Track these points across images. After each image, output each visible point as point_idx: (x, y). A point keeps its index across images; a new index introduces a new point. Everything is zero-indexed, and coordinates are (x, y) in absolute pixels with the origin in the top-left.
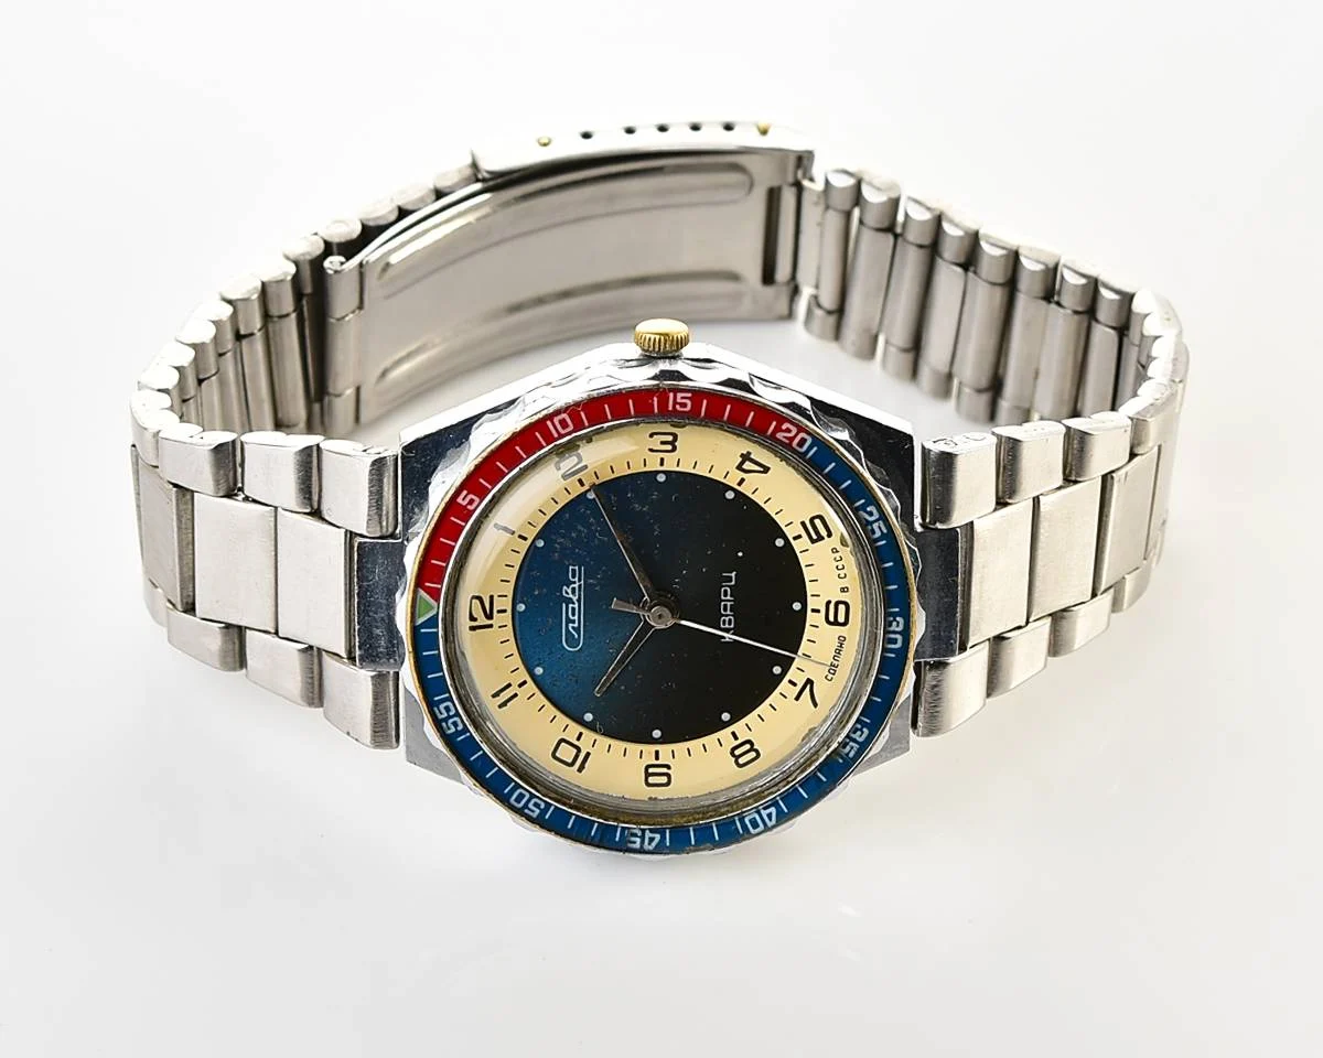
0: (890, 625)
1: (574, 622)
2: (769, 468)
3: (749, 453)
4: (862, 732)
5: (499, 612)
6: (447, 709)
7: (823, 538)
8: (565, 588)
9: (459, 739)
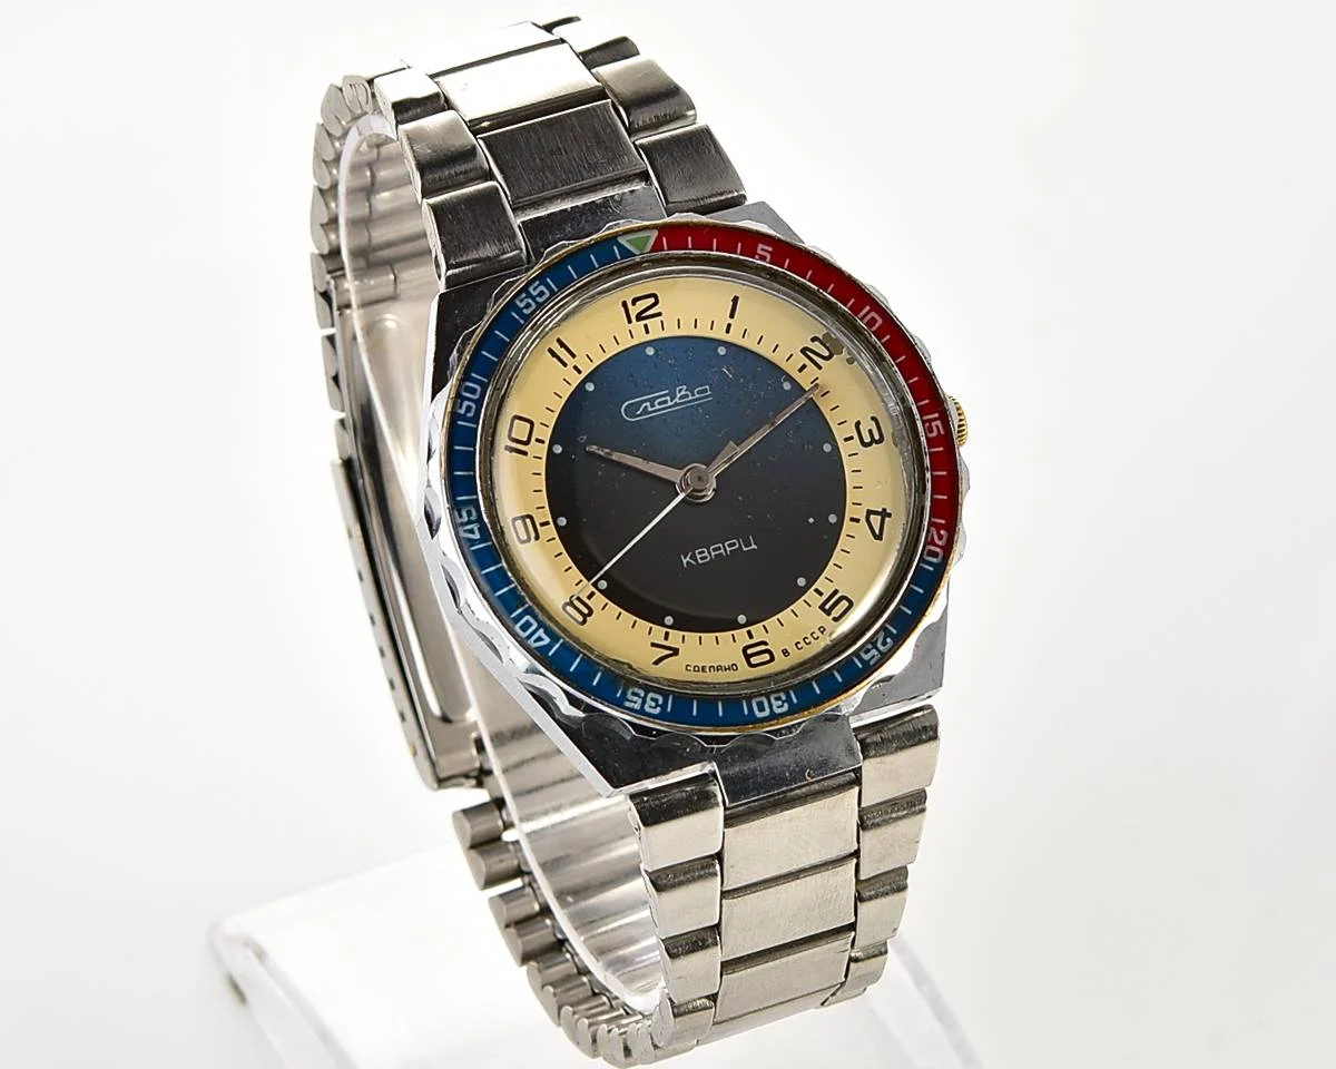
0: (777, 700)
1: (652, 406)
2: (881, 539)
3: (889, 515)
4: (655, 708)
5: (646, 326)
6: (541, 294)
7: (829, 614)
8: (685, 387)
9: (514, 314)
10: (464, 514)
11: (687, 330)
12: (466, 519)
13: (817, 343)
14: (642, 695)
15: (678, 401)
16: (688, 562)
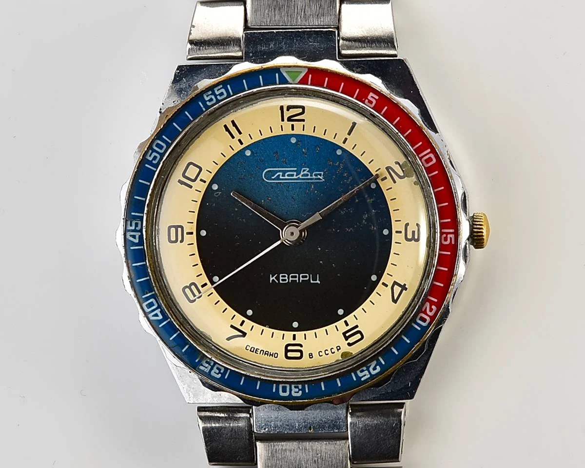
0: (295, 387)
1: (283, 176)
2: (396, 303)
3: (406, 289)
4: (218, 374)
5: (293, 126)
6: (222, 94)
7: (347, 340)
8: (308, 169)
9: (200, 103)
10: (133, 224)
11: (319, 134)
12: (133, 228)
13: (398, 165)
14: (212, 364)
15: (301, 177)
16: (273, 280)
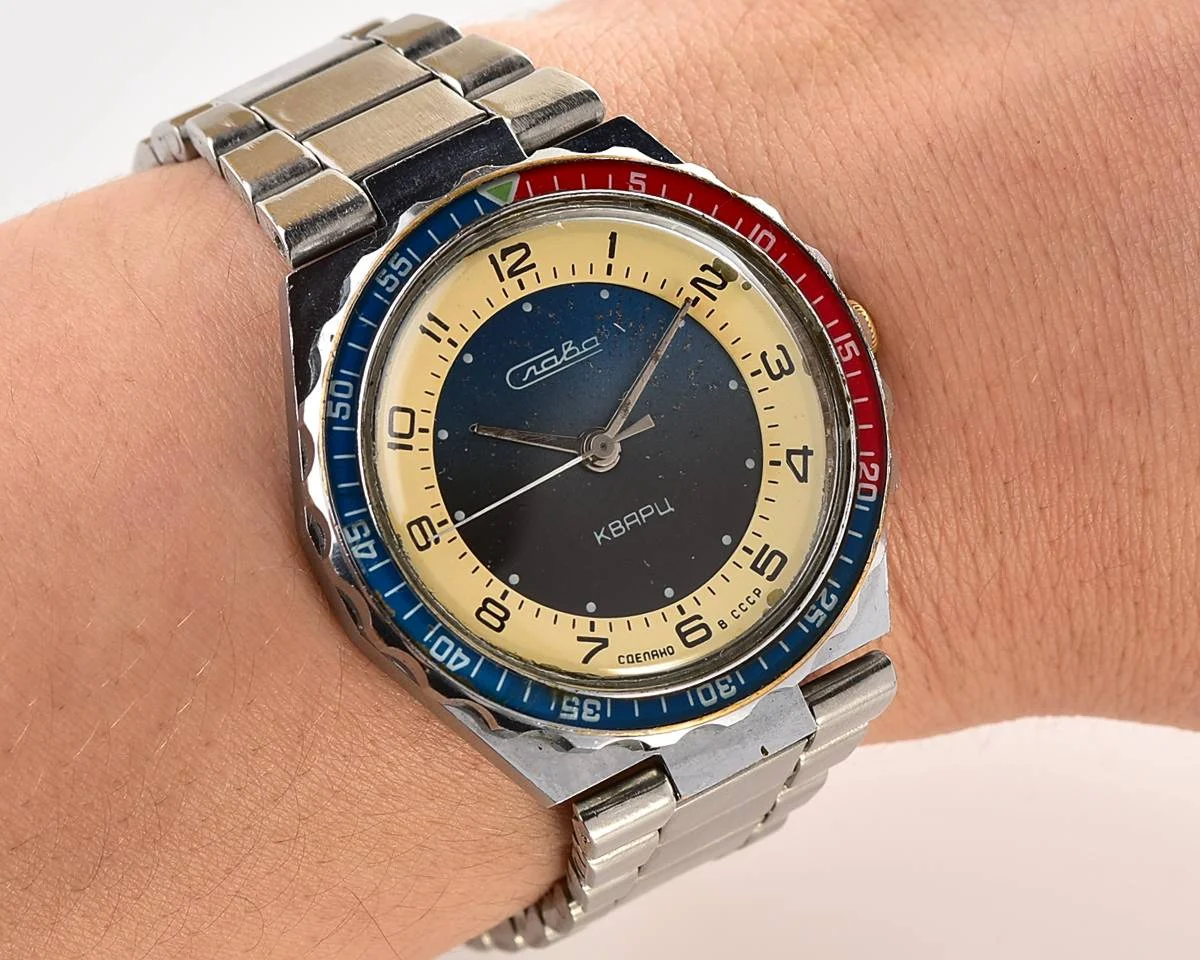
0: (723, 683)
1: (539, 369)
2: (806, 481)
3: (811, 453)
4: (593, 715)
5: (520, 282)
6: (403, 267)
7: (762, 574)
8: (571, 342)
11: (565, 278)
13: (707, 271)
14: (577, 703)
15: (566, 359)
16: (602, 539)
